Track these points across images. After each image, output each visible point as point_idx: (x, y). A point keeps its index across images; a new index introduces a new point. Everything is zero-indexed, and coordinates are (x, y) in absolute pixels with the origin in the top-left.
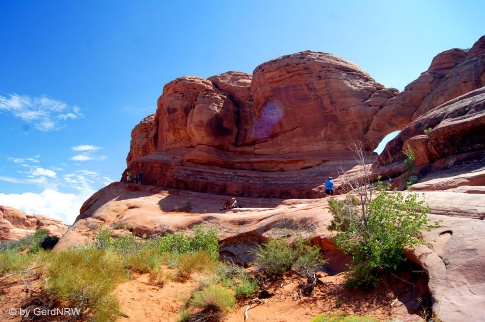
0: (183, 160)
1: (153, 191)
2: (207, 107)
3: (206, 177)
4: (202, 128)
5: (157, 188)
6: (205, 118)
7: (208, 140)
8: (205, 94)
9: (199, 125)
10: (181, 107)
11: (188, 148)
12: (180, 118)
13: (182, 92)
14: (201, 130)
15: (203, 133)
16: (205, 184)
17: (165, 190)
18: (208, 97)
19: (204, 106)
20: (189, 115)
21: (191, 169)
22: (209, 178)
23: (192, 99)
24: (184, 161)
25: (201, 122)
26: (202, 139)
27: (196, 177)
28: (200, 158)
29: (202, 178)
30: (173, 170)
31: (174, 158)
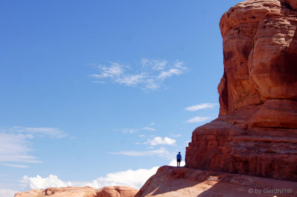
0: (247, 126)
1: (199, 178)
2: (270, 41)
3: (274, 150)
4: (266, 75)
5: (204, 174)
6: (267, 58)
7: (277, 90)
8: (266, 22)
9: (262, 70)
10: (238, 48)
11: (258, 105)
12: (239, 64)
13: (237, 27)
14: (264, 77)
15: (268, 81)
16: (270, 162)
17: (214, 175)
18: (270, 26)
19: (264, 41)
20: (250, 57)
21: (255, 138)
22: (278, 151)
23: (251, 33)
24: (250, 127)
25: (263, 65)
26: (269, 91)
27: (260, 151)
28: (269, 120)
29: (267, 152)
30: (230, 143)
31: (235, 123)
